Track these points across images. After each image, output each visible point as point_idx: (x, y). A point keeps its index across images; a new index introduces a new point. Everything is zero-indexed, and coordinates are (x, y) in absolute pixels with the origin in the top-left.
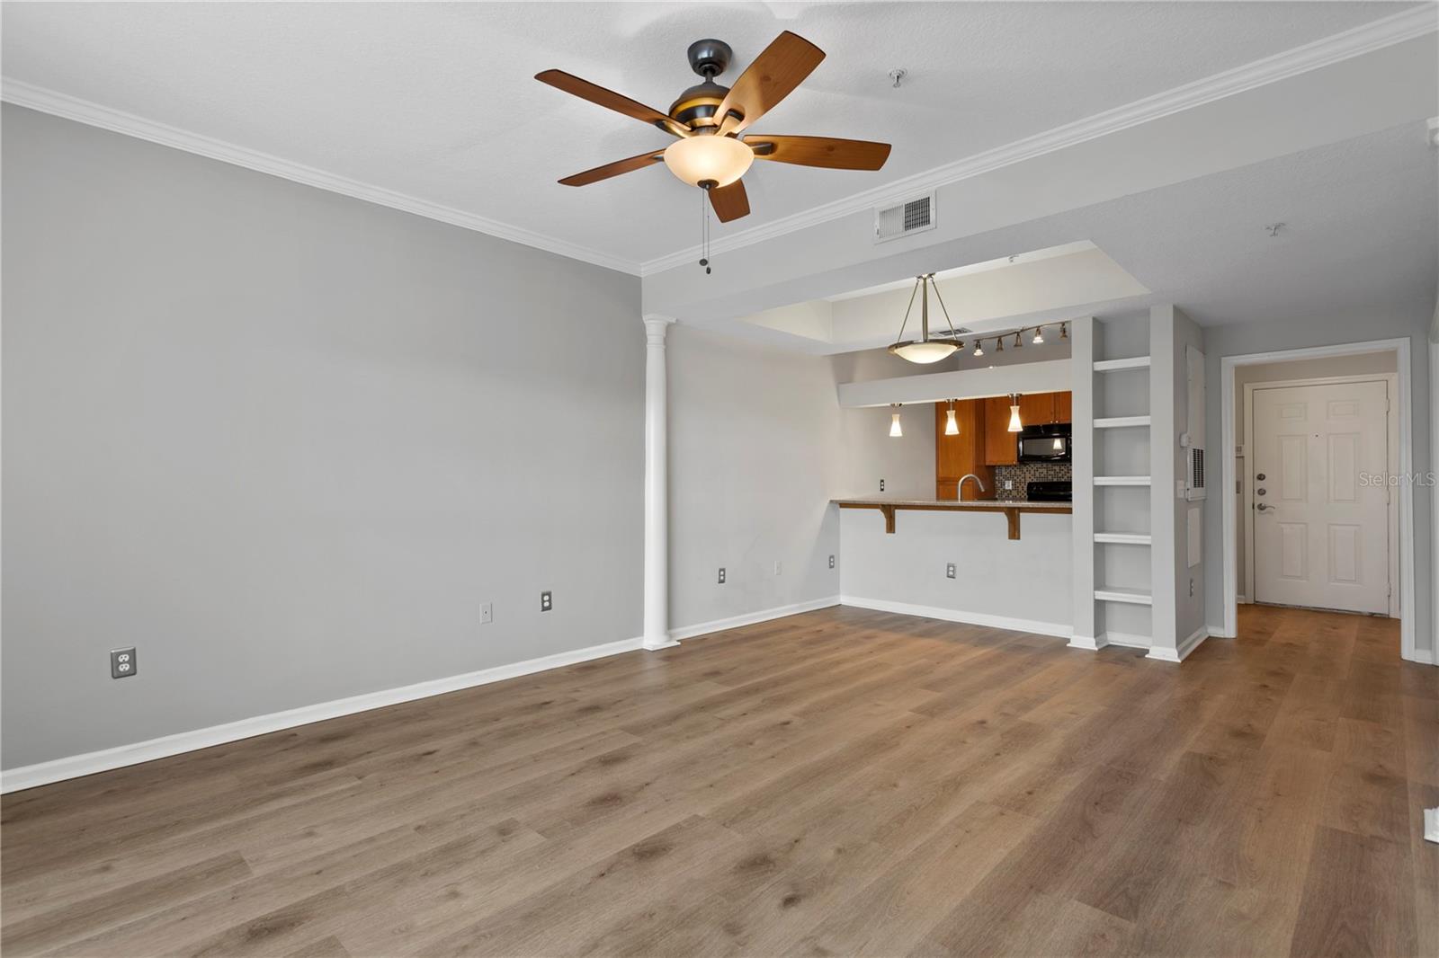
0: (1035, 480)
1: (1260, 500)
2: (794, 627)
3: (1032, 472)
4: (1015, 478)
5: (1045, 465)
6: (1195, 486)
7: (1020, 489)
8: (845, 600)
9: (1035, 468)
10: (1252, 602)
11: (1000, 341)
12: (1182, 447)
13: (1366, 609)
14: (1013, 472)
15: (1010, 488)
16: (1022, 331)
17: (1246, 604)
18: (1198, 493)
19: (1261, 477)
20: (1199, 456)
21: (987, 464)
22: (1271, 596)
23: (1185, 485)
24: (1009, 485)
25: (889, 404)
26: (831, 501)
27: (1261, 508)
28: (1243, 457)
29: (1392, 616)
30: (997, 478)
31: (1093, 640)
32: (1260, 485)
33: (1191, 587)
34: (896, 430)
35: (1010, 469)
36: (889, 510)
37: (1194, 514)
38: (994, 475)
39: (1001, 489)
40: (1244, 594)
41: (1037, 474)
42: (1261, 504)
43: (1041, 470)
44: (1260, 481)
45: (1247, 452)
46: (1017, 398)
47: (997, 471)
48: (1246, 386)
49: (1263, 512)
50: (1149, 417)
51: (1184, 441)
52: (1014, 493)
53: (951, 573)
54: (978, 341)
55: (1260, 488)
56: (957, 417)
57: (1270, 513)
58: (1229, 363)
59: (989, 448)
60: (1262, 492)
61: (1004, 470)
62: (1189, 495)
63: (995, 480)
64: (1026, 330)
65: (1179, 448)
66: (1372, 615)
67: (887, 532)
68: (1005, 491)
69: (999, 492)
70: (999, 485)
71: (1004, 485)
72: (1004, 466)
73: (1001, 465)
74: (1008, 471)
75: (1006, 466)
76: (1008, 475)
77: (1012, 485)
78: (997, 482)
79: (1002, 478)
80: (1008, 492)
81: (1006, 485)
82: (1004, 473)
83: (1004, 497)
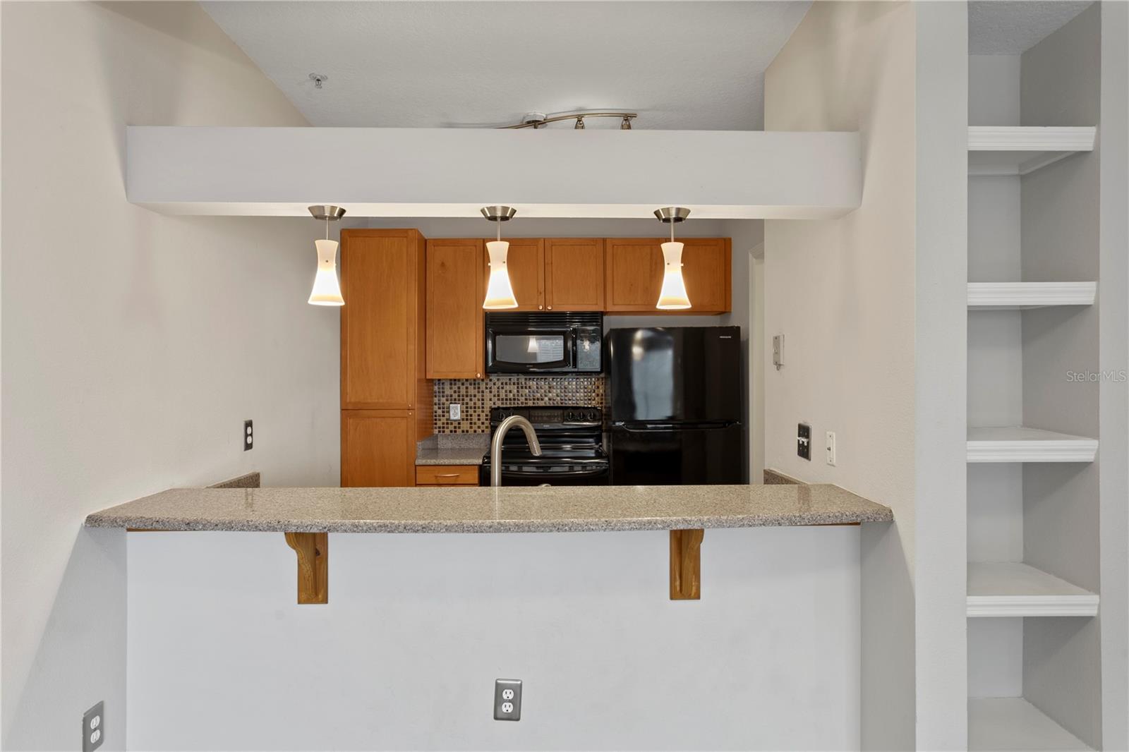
0: (499, 404)
3: (495, 390)
4: (467, 400)
5: (514, 378)
7: (475, 418)
9: (499, 384)
14: (463, 391)
15: (458, 417)
24: (456, 412)
30: (436, 400)
35: (459, 384)
38: (431, 395)
39: (444, 420)
41: (503, 395)
43: (508, 388)
47: (437, 389)
52: (465, 425)
61: (447, 386)
63: (431, 404)
68: (449, 422)
69: (439, 424)
70: (440, 412)
71: (449, 412)
72: (446, 379)
73: (439, 380)
74: (455, 388)
75: (451, 380)
76: (455, 396)
77: (462, 412)
78: (436, 408)
79: (443, 400)
80: (456, 424)
81: (452, 412)
82: (448, 392)
83: (447, 431)
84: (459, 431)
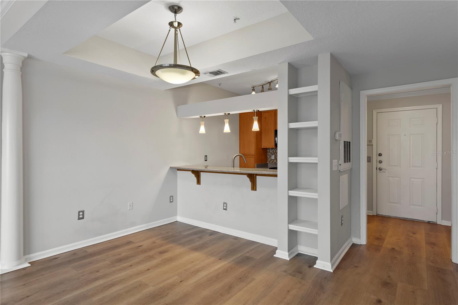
1: (379, 166)
2: (129, 243)
6: (345, 162)
8: (180, 219)
10: (376, 214)
11: (263, 87)
12: (337, 140)
13: (426, 219)
16: (271, 82)
17: (373, 215)
18: (347, 166)
19: (380, 155)
20: (347, 145)
21: (262, 147)
22: (384, 212)
23: (338, 162)
25: (198, 117)
26: (170, 167)
27: (380, 169)
28: (372, 145)
29: (438, 223)
30: (268, 154)
31: (287, 254)
32: (380, 158)
33: (342, 220)
34: (202, 130)
36: (197, 173)
37: (344, 178)
38: (267, 152)
39: (270, 159)
40: (372, 210)
42: (380, 168)
44: (379, 157)
45: (374, 143)
46: (256, 112)
47: (268, 151)
48: (374, 111)
49: (381, 171)
50: (317, 121)
51: (337, 137)
53: (225, 207)
54: (253, 87)
55: (379, 160)
56: (230, 123)
57: (385, 172)
58: (364, 94)
59: (263, 140)
60: (380, 162)
62: (341, 168)
63: (267, 155)
64: (273, 81)
65: (334, 140)
66: (429, 222)
67: (197, 184)
69: (269, 160)
70: (269, 157)
71: (271, 157)
72: (271, 148)
73: (269, 148)
74: (273, 151)
75: (272, 148)
76: (273, 153)
77: (274, 157)
78: (268, 156)
79: (270, 154)
80: (273, 160)
81: (272, 157)
82: (271, 151)
83: (271, 162)
84: (274, 162)
